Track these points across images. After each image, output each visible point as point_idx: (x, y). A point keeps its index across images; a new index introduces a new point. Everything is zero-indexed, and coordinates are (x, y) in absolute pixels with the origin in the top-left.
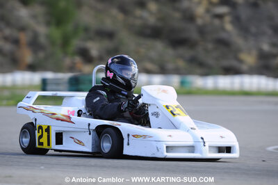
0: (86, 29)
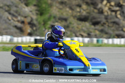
0: (55, 17)
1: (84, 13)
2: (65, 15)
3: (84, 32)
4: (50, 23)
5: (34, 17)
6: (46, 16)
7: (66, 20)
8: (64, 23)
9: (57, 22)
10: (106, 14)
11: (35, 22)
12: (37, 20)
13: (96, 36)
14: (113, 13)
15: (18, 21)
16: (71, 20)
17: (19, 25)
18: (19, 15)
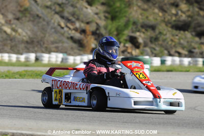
1: (184, 17)
2: (152, 20)
3: (183, 48)
4: (127, 33)
5: (102, 23)
6: (122, 22)
7: (153, 28)
8: (150, 33)
9: (139, 31)
11: (103, 31)
12: (106, 28)
13: (202, 55)
15: (76, 30)
16: (162, 27)
17: (77, 35)
18: (78, 19)
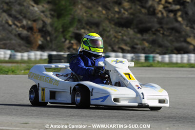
1: (126, 14)
2: (95, 17)
3: (126, 44)
4: (72, 30)
5: (48, 21)
6: (67, 19)
7: (97, 25)
9: (83, 28)
10: (160, 15)
11: (49, 28)
12: (52, 25)
13: (144, 51)
14: (172, 15)
15: (23, 27)
16: (106, 24)
17: (25, 32)
18: (25, 17)
